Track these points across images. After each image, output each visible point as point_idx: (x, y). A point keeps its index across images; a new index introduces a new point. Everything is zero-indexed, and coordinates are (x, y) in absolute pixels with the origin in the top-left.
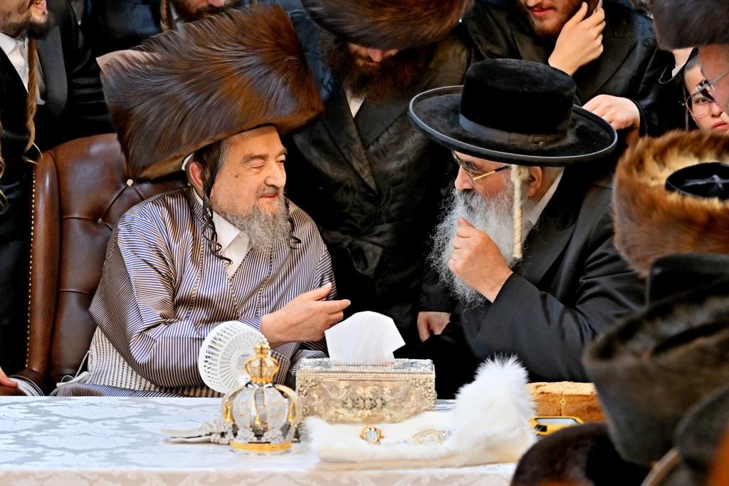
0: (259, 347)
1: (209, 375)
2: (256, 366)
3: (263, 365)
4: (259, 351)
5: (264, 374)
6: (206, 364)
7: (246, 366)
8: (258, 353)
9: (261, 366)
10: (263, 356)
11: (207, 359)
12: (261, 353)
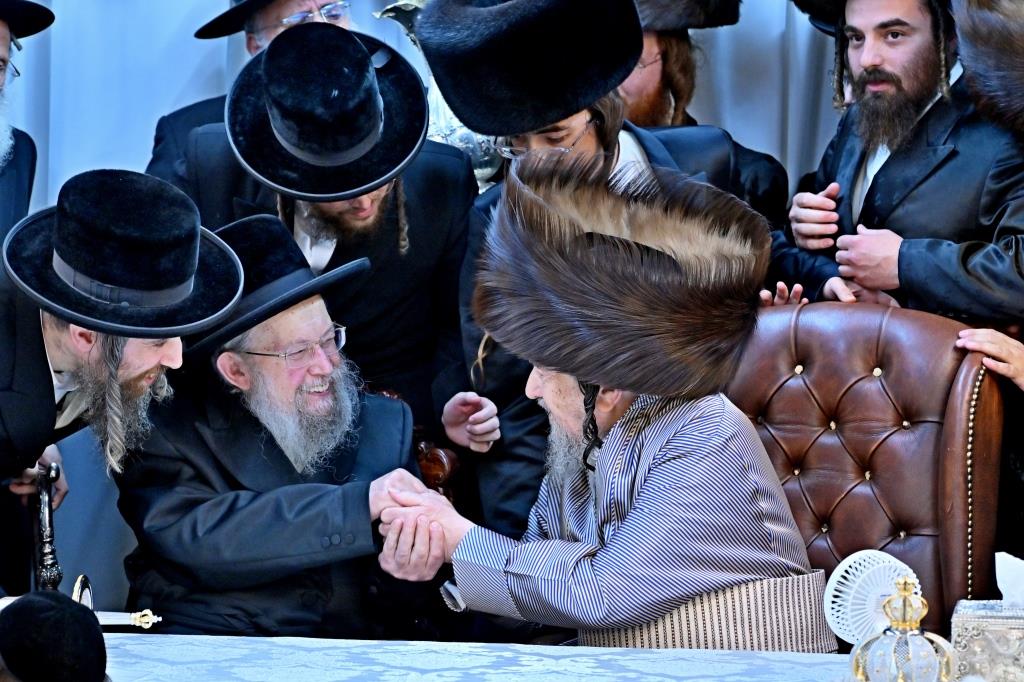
0: (903, 582)
1: (838, 620)
2: (897, 606)
3: (907, 603)
4: (902, 586)
5: (908, 618)
6: (834, 606)
7: (884, 607)
8: (899, 590)
9: (905, 605)
10: (907, 594)
11: (835, 600)
12: (905, 589)
